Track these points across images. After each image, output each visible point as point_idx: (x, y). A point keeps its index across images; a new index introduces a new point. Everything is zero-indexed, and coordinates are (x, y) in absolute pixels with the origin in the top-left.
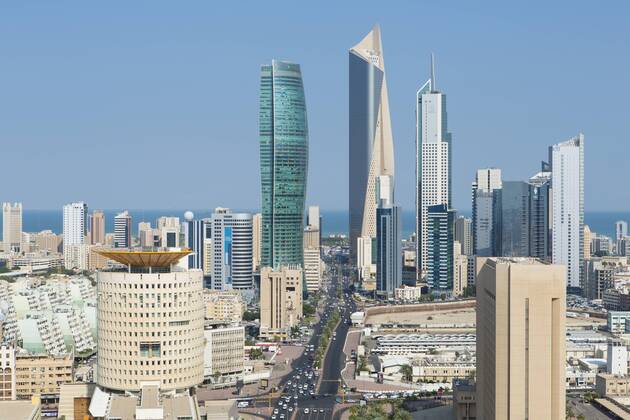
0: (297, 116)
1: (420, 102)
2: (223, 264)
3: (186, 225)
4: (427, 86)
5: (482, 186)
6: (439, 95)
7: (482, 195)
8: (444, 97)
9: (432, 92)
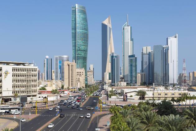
0: (84, 24)
1: (124, 29)
2: (58, 73)
3: (46, 60)
4: (126, 24)
5: (145, 52)
6: (130, 27)
7: (145, 54)
8: (131, 27)
9: (127, 26)
